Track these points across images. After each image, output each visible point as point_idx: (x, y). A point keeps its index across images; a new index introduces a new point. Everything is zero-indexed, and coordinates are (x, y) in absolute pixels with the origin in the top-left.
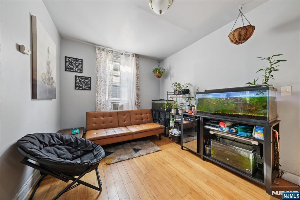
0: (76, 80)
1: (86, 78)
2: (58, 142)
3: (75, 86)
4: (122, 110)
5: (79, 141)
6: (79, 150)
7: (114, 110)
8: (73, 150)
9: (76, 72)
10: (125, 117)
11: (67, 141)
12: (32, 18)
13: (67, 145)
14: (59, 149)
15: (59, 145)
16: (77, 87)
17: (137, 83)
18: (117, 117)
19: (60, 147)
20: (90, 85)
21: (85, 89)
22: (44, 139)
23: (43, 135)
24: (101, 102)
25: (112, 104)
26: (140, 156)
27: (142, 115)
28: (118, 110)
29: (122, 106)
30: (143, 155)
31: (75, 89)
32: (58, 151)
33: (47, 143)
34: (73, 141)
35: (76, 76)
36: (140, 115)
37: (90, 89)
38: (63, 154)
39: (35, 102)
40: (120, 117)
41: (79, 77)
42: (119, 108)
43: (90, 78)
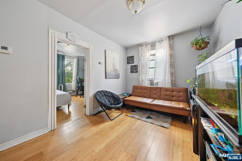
0: (131, 68)
1: (135, 66)
2: (111, 95)
3: (131, 71)
4: (157, 86)
5: (118, 98)
6: (116, 102)
7: (150, 85)
8: (115, 101)
9: (131, 63)
10: (156, 91)
11: (114, 96)
12: (105, 51)
13: (113, 98)
14: (110, 98)
15: (111, 97)
16: (132, 71)
17: (171, 62)
18: (150, 90)
19: (111, 98)
20: (137, 69)
21: (135, 72)
22: (106, 93)
23: (106, 91)
24: (143, 80)
25: (150, 81)
26: (145, 121)
27: (173, 92)
28: (153, 86)
29: (157, 83)
30: (147, 122)
31: (131, 73)
32: (109, 99)
33: (107, 95)
34: (116, 97)
35: (131, 66)
36: (172, 93)
37: (137, 72)
38: (110, 101)
39: (106, 79)
40: (151, 91)
41: (132, 66)
42: (154, 85)
43: (137, 65)
